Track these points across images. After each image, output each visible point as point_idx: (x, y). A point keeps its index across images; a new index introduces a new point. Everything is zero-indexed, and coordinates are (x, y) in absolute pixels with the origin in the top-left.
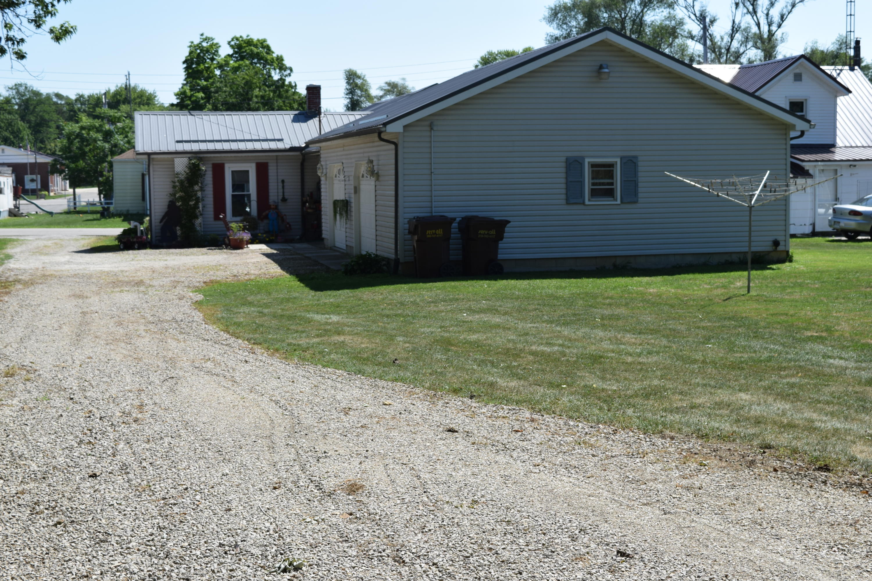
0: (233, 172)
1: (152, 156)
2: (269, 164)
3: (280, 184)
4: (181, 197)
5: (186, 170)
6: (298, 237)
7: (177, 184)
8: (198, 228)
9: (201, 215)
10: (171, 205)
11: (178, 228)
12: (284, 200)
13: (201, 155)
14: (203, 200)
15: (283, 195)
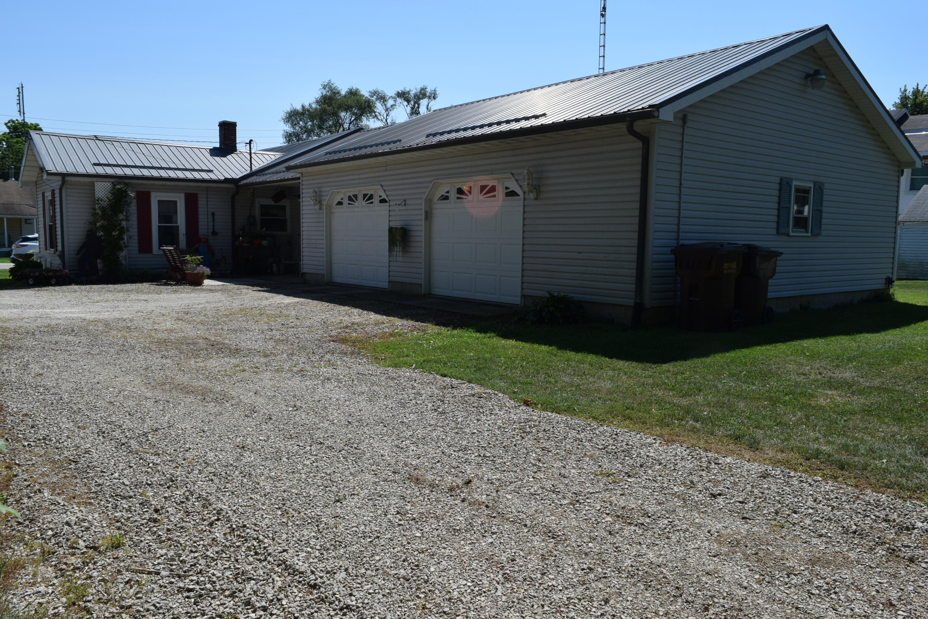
0: (159, 201)
1: (68, 178)
2: (199, 196)
3: (211, 217)
4: (102, 227)
5: (109, 195)
6: (229, 272)
7: (99, 211)
8: (123, 262)
9: (126, 246)
10: (90, 235)
11: (99, 261)
12: (214, 233)
13: (127, 181)
14: (128, 231)
15: (214, 228)
